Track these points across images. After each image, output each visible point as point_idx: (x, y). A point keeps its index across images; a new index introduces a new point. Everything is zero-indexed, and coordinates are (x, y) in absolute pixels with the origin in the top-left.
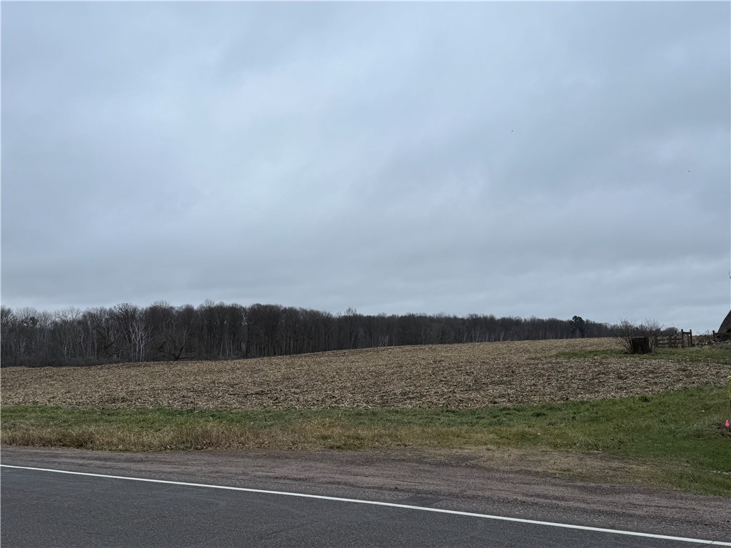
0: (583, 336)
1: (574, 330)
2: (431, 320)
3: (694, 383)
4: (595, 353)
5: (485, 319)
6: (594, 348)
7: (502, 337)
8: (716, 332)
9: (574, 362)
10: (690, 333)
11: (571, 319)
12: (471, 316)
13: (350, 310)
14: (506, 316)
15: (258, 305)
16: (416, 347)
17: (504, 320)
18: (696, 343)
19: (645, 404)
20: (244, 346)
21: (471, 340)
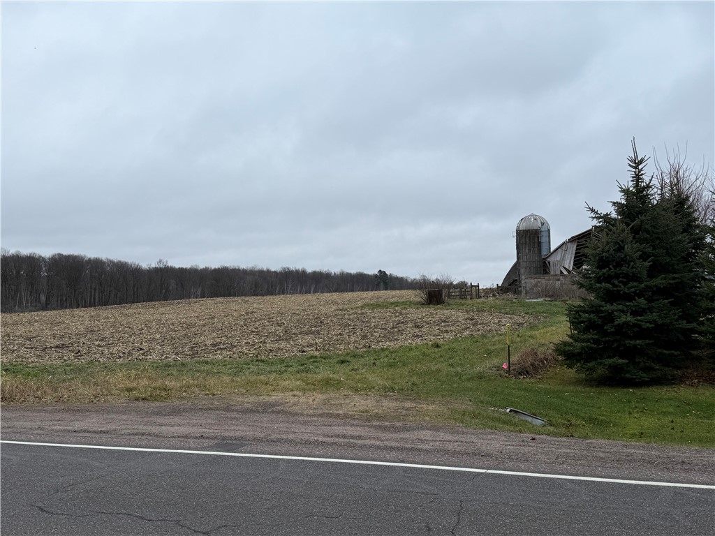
0: (386, 289)
1: (379, 283)
2: (245, 272)
3: (479, 330)
4: (396, 304)
5: (297, 272)
6: (395, 300)
7: (312, 289)
8: (500, 285)
9: (377, 313)
10: (478, 286)
11: (377, 273)
12: (284, 269)
13: (160, 261)
14: (317, 270)
15: (60, 255)
16: (229, 299)
17: (314, 273)
18: (482, 295)
19: (436, 350)
20: (43, 298)
21: (283, 292)
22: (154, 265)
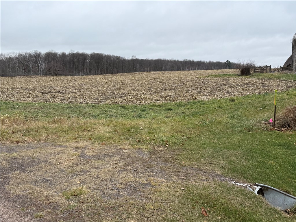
0: (230, 68)
1: (227, 66)
5: (190, 61)
10: (270, 67)
11: (226, 62)
12: (185, 60)
13: (133, 56)
14: (199, 60)
15: (94, 53)
17: (198, 62)
22: (130, 58)
